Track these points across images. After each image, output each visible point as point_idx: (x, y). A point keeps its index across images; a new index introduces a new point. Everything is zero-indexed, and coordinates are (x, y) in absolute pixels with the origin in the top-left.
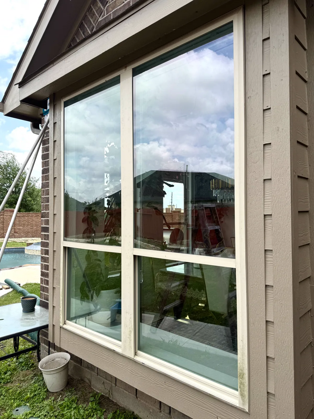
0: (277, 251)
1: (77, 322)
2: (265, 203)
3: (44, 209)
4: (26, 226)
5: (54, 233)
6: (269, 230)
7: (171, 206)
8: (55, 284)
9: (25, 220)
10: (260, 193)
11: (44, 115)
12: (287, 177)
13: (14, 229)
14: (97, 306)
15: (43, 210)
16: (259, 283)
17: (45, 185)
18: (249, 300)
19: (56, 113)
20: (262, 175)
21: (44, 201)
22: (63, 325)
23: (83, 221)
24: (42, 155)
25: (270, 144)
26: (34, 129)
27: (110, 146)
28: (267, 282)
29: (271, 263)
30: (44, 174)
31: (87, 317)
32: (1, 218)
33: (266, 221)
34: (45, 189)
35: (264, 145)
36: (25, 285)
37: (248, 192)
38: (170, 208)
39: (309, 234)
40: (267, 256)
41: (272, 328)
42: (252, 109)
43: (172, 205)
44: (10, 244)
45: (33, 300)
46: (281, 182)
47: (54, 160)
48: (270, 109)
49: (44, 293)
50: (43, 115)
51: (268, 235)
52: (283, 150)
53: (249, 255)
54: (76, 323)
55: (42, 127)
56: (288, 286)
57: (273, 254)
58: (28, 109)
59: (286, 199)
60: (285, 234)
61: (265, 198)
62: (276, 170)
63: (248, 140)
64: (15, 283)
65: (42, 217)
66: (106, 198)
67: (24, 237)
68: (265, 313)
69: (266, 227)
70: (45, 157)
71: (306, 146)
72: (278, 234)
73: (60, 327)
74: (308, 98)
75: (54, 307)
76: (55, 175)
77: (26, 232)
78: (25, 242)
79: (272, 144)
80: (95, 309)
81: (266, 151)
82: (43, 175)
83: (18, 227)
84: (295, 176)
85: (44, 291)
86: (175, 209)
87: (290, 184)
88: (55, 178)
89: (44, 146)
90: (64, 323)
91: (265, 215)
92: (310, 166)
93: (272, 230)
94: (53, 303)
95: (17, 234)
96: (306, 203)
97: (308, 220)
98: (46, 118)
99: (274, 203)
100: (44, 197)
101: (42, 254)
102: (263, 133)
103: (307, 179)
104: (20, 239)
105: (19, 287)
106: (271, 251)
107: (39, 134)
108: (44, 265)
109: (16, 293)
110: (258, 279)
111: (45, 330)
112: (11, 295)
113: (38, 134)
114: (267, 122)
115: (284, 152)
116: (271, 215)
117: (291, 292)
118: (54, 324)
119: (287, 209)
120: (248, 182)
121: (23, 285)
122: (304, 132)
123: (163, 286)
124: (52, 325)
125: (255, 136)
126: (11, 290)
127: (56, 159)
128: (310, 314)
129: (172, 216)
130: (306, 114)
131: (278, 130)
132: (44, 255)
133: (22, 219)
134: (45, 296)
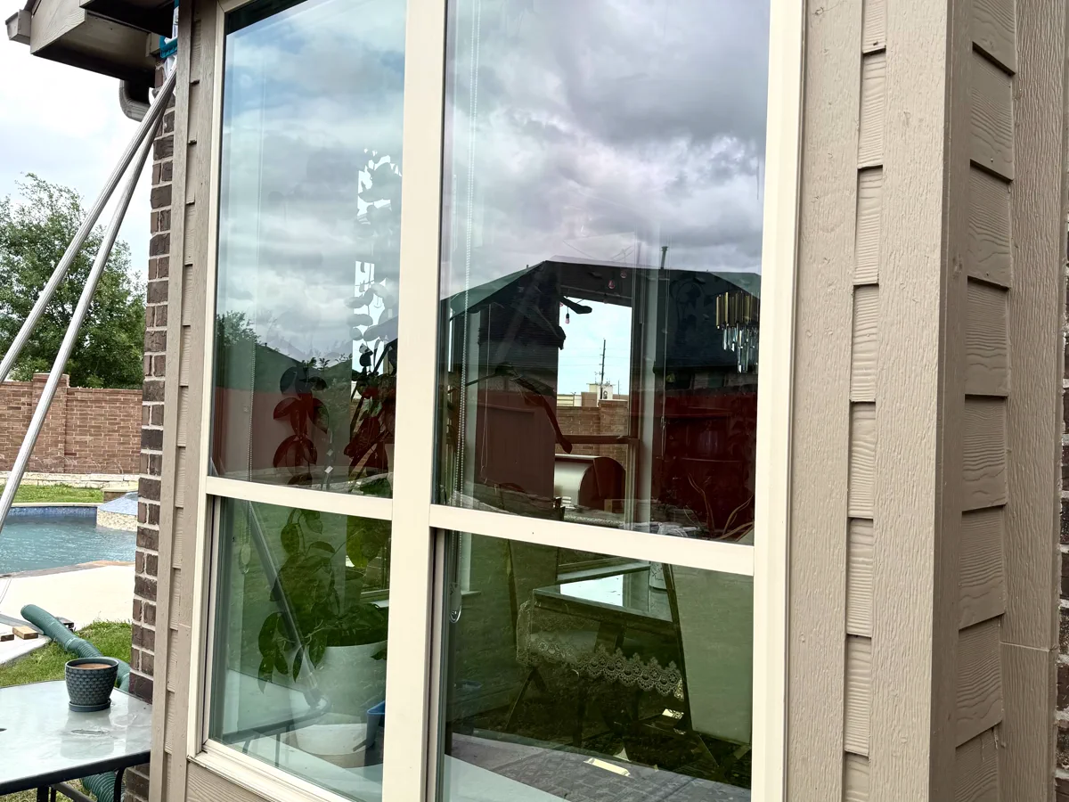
0: (887, 522)
1: (249, 749)
2: (855, 364)
3: (153, 370)
4: (105, 435)
5: (179, 448)
6: (867, 455)
7: (599, 388)
8: (175, 617)
9: (102, 415)
10: (839, 331)
11: (164, 56)
12: (928, 278)
13: (66, 442)
14: (319, 700)
15: (150, 375)
16: (828, 628)
17: (157, 292)
18: (791, 681)
19: (200, 51)
20: (850, 272)
21: (154, 345)
22: (197, 754)
23: (279, 414)
24: (153, 190)
25: (880, 167)
26: (131, 104)
27: (377, 166)
28: (852, 624)
29: (867, 563)
30: (156, 254)
31: (283, 736)
32: (24, 404)
33: (856, 424)
34: (159, 304)
35: (862, 171)
36: (90, 627)
37: (803, 328)
38: (596, 395)
39: (1006, 472)
40: (855, 538)
41: (864, 776)
42: (826, 51)
43: (604, 382)
44: (49, 493)
45: (105, 670)
46: (909, 296)
47: (188, 206)
48: (882, 51)
49: (144, 650)
50: (159, 57)
51: (861, 469)
52: (921, 189)
53: (799, 535)
54: (245, 751)
55: (155, 95)
56: (918, 637)
57: (875, 533)
58: (111, 34)
59: (921, 350)
60: (915, 468)
61: (857, 347)
62: (893, 257)
63: (808, 154)
64: (58, 619)
65: (145, 399)
66: (357, 339)
67: (96, 472)
68: (842, 725)
69: (855, 442)
70: (161, 197)
71: (1007, 181)
72: (893, 468)
73: (188, 762)
74: (1018, 21)
75: (168, 693)
76: (187, 258)
77: (103, 455)
78: (98, 489)
79: (884, 168)
80: (309, 711)
81: (865, 193)
82: (154, 257)
83: (78, 438)
84: (956, 277)
85: (142, 646)
86: (614, 396)
87: (938, 301)
88: (187, 267)
89: (159, 162)
90: (199, 749)
91: (853, 404)
92: (1017, 247)
93: (873, 453)
94: (167, 682)
95: (75, 459)
96: (997, 370)
97: (1005, 427)
98: (170, 67)
99: (884, 363)
100: (155, 332)
101: (141, 519)
102: (859, 130)
103: (1005, 290)
104: (84, 477)
105: (70, 633)
106: (868, 524)
107: (143, 121)
108: (148, 557)
109: (58, 652)
110: (823, 614)
111: (137, 769)
112: (40, 659)
113: (140, 121)
114: (873, 95)
115: (923, 198)
116: (873, 403)
117: (927, 658)
118: (167, 750)
119: (924, 384)
120: (805, 294)
121: (84, 629)
122: (997, 132)
123: (543, 647)
124: (162, 753)
125: (832, 141)
126: (41, 641)
127: (194, 203)
128: (996, 738)
129: (599, 419)
130: (1009, 73)
131: (907, 123)
132: (146, 526)
133: (93, 411)
134: (147, 659)
